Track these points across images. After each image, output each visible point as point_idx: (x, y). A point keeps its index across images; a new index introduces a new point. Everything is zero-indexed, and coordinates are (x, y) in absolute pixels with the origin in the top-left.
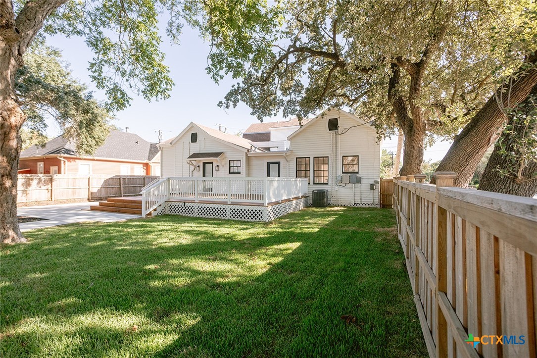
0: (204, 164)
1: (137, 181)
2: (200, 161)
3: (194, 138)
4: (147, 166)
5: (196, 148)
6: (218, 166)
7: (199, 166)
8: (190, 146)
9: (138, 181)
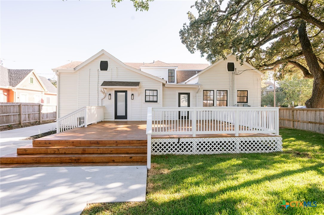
0: (116, 92)
1: (10, 109)
2: (112, 89)
3: (104, 66)
4: (8, 92)
5: (107, 76)
6: (133, 94)
7: (110, 94)
8: (98, 74)
9: (12, 109)
